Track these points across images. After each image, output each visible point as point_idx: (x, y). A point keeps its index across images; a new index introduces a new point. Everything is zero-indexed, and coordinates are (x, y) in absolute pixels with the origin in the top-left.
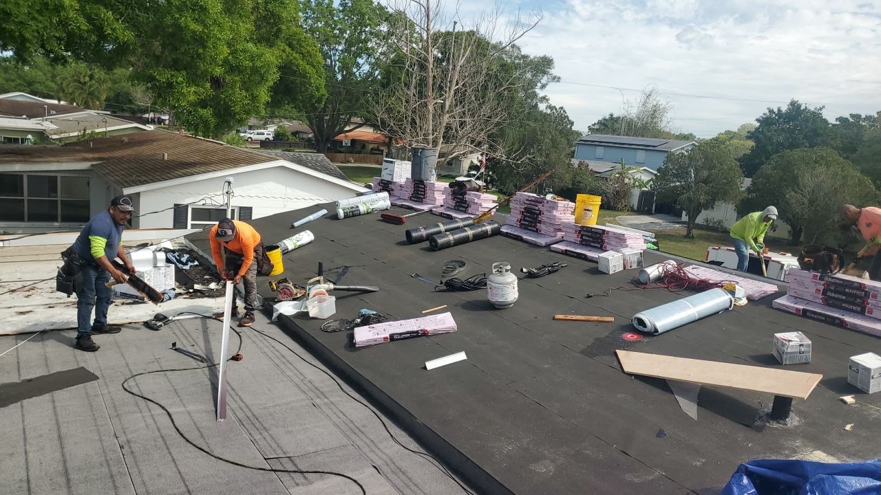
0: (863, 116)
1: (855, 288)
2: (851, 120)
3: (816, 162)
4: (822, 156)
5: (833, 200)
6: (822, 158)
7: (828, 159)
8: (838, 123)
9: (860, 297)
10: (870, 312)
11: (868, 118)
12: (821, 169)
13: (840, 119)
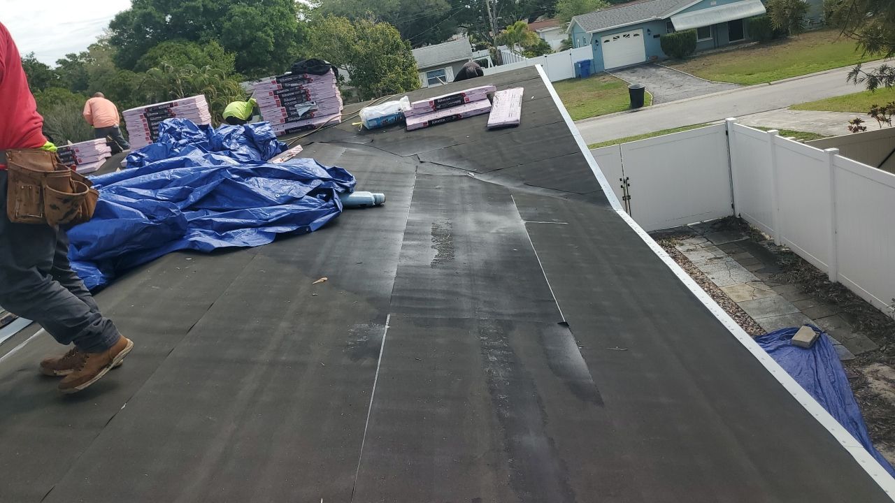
0: (78, 54)
1: (64, 152)
2: (69, 60)
3: (51, 103)
4: (55, 96)
5: (83, 130)
6: (56, 98)
7: (62, 97)
8: (60, 65)
9: (71, 155)
10: (80, 161)
11: (83, 55)
12: (58, 108)
13: (59, 62)
